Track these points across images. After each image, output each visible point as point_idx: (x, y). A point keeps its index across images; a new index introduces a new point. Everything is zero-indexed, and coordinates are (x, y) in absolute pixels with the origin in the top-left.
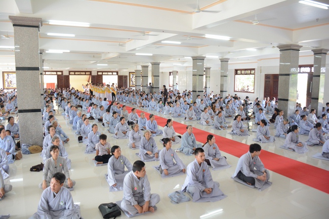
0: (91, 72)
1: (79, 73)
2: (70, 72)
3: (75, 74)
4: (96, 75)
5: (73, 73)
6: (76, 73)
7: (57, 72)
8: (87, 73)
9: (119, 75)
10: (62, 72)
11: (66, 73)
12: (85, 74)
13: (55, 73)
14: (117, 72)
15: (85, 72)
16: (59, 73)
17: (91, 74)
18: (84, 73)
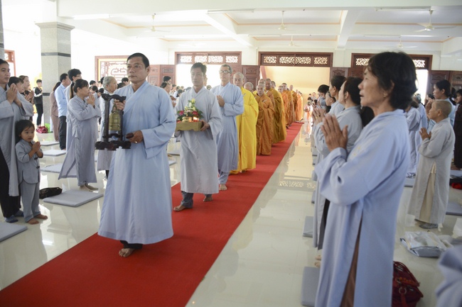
0: (329, 56)
1: (289, 60)
2: (262, 55)
3: (278, 64)
4: (348, 65)
5: (272, 59)
6: (283, 60)
7: (224, 54)
8: (318, 60)
9: (435, 67)
10: (238, 54)
11: (250, 59)
12: (312, 64)
13: (220, 59)
14: (428, 60)
15: (313, 55)
16: (232, 60)
17: (329, 64)
18: (308, 60)
